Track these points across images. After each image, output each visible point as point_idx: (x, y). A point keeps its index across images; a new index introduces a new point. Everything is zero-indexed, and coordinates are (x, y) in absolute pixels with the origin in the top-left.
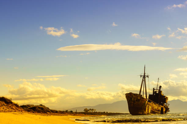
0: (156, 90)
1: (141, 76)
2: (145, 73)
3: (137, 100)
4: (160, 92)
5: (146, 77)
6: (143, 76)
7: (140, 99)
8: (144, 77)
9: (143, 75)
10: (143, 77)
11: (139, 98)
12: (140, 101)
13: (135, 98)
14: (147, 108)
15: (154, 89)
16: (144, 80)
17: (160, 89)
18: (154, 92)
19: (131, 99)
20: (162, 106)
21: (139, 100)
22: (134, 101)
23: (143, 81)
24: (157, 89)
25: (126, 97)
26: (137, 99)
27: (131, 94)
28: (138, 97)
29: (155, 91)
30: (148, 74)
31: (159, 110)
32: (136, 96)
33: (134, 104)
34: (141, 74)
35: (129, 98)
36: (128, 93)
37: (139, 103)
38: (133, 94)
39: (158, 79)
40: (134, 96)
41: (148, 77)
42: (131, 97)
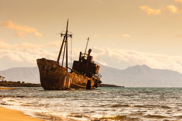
1: (62, 35)
2: (67, 31)
3: (51, 70)
4: (90, 58)
5: (68, 36)
6: (64, 35)
7: (56, 67)
8: (66, 36)
9: (64, 33)
10: (65, 37)
11: (54, 66)
12: (56, 71)
13: (49, 66)
14: (65, 81)
15: (81, 52)
16: (65, 41)
17: (89, 54)
18: (81, 58)
19: (44, 67)
20: (89, 79)
21: (55, 69)
22: (48, 70)
24: (85, 54)
25: (38, 63)
26: (52, 68)
27: (43, 60)
28: (53, 64)
29: (82, 56)
30: (71, 33)
31: (84, 84)
32: (51, 64)
33: (47, 75)
34: (62, 32)
35: (41, 65)
36: (41, 59)
37: (54, 73)
38: (47, 61)
39: (88, 39)
40: (47, 63)
41: (70, 37)
42: (44, 64)
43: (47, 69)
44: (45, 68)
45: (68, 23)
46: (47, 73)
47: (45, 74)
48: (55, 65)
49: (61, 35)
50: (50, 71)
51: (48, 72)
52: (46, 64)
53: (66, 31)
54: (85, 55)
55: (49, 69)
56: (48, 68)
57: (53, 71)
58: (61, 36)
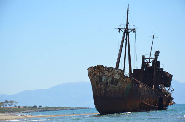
0: (148, 60)
1: (120, 29)
3: (112, 82)
4: (156, 63)
5: (129, 31)
6: (123, 30)
7: (118, 78)
8: (127, 31)
9: (124, 27)
10: (124, 33)
11: (117, 77)
12: (120, 84)
13: (108, 77)
15: (143, 57)
16: (126, 39)
17: (156, 58)
19: (101, 79)
21: (117, 81)
22: (107, 83)
23: (125, 41)
24: (150, 59)
25: (90, 75)
26: (113, 79)
27: (99, 67)
28: (115, 74)
29: (146, 61)
30: (134, 26)
31: (155, 103)
32: (111, 73)
33: (105, 90)
34: (120, 25)
35: (95, 76)
36: (95, 67)
37: (116, 86)
38: (105, 69)
39: (153, 36)
40: (106, 72)
41: (133, 32)
42: (101, 75)
43: (105, 82)
44: (103, 80)
45: (128, 10)
46: (106, 88)
47: (103, 89)
48: (117, 75)
49: (118, 30)
50: (110, 84)
51: (107, 86)
52: (103, 74)
53: (126, 24)
54: (150, 61)
55: (109, 82)
56: (107, 80)
57: (114, 85)
58: (119, 32)
